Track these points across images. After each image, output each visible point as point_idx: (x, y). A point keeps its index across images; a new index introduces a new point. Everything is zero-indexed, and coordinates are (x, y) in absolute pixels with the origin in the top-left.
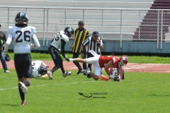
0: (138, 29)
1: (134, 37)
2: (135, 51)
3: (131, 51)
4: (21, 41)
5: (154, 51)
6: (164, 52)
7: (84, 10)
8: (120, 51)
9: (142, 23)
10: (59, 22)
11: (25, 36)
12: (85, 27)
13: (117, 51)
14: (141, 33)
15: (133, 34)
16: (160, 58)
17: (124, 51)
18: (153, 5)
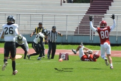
0: (77, 28)
1: (75, 32)
2: (76, 42)
3: (73, 42)
4: (7, 34)
5: (88, 42)
6: (94, 42)
7: (43, 15)
8: (66, 42)
9: (80, 24)
10: (26, 23)
11: (10, 31)
12: (43, 26)
13: (64, 42)
14: (80, 30)
15: (75, 31)
16: (91, 46)
17: (69, 42)
18: (87, 12)
